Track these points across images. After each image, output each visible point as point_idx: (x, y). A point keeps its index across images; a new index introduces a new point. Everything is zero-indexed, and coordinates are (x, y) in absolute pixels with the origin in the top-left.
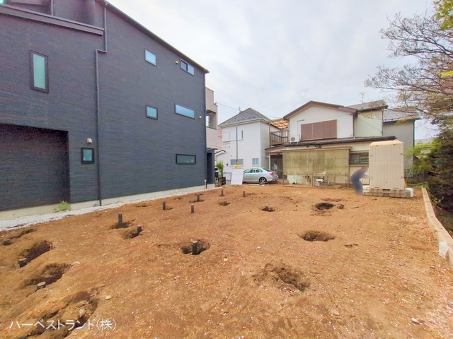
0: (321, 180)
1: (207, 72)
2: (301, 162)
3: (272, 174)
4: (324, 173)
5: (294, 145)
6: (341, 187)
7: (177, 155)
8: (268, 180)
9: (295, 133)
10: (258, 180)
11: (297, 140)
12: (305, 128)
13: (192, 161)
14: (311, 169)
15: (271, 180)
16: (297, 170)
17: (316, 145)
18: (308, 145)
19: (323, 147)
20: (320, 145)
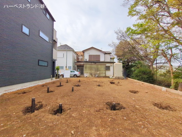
0: (97, 75)
1: (55, 21)
2: (91, 69)
3: (79, 73)
4: (98, 73)
5: (86, 62)
6: (103, 77)
7: (39, 60)
8: (78, 76)
9: (87, 58)
10: (73, 76)
11: (88, 60)
12: (90, 56)
13: (46, 65)
14: (94, 71)
15: (79, 75)
16: (89, 71)
17: (94, 62)
18: (91, 62)
19: (97, 64)
20: (96, 63)
